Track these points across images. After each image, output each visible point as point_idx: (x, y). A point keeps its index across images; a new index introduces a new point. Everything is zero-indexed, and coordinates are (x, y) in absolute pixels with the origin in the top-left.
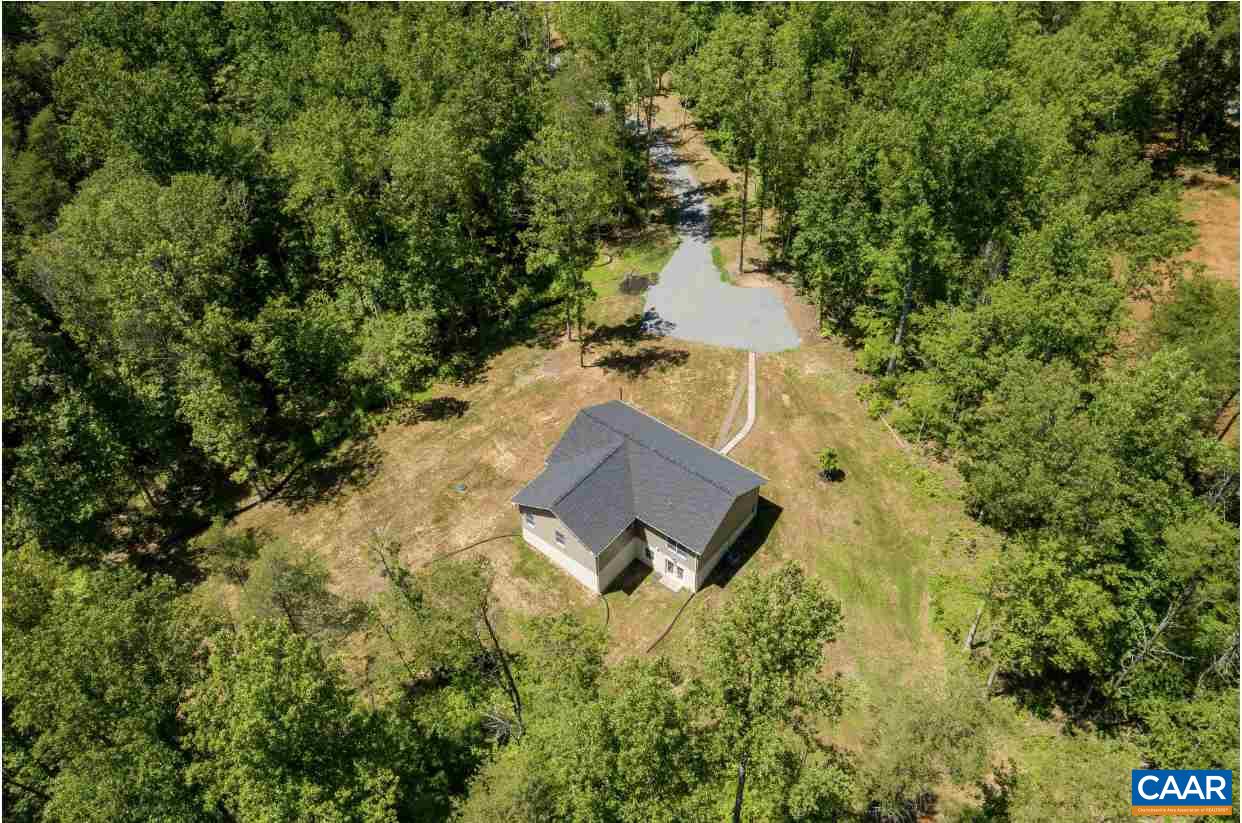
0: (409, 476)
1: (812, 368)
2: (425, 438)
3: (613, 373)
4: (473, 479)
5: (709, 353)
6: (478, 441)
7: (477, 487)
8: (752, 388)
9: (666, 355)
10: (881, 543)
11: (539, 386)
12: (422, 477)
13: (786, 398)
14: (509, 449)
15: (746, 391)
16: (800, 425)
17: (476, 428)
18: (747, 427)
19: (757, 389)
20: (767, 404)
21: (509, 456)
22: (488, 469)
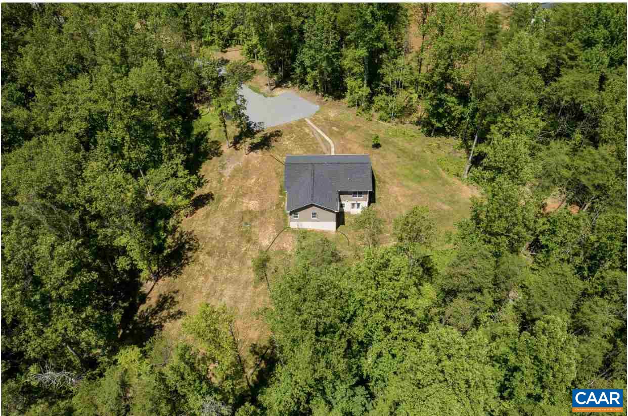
0: (218, 233)
1: (332, 114)
2: (208, 215)
3: (259, 151)
4: (247, 219)
5: (290, 127)
6: (233, 205)
7: (251, 220)
8: (319, 131)
9: (272, 135)
10: (412, 160)
11: (237, 170)
12: (224, 230)
13: (334, 128)
14: (250, 200)
15: (319, 133)
16: (348, 135)
17: (227, 200)
18: (332, 145)
19: (322, 130)
20: (331, 134)
21: (253, 202)
22: (250, 212)
